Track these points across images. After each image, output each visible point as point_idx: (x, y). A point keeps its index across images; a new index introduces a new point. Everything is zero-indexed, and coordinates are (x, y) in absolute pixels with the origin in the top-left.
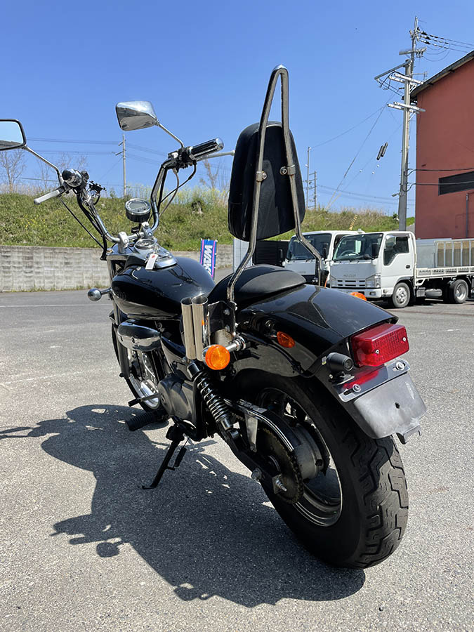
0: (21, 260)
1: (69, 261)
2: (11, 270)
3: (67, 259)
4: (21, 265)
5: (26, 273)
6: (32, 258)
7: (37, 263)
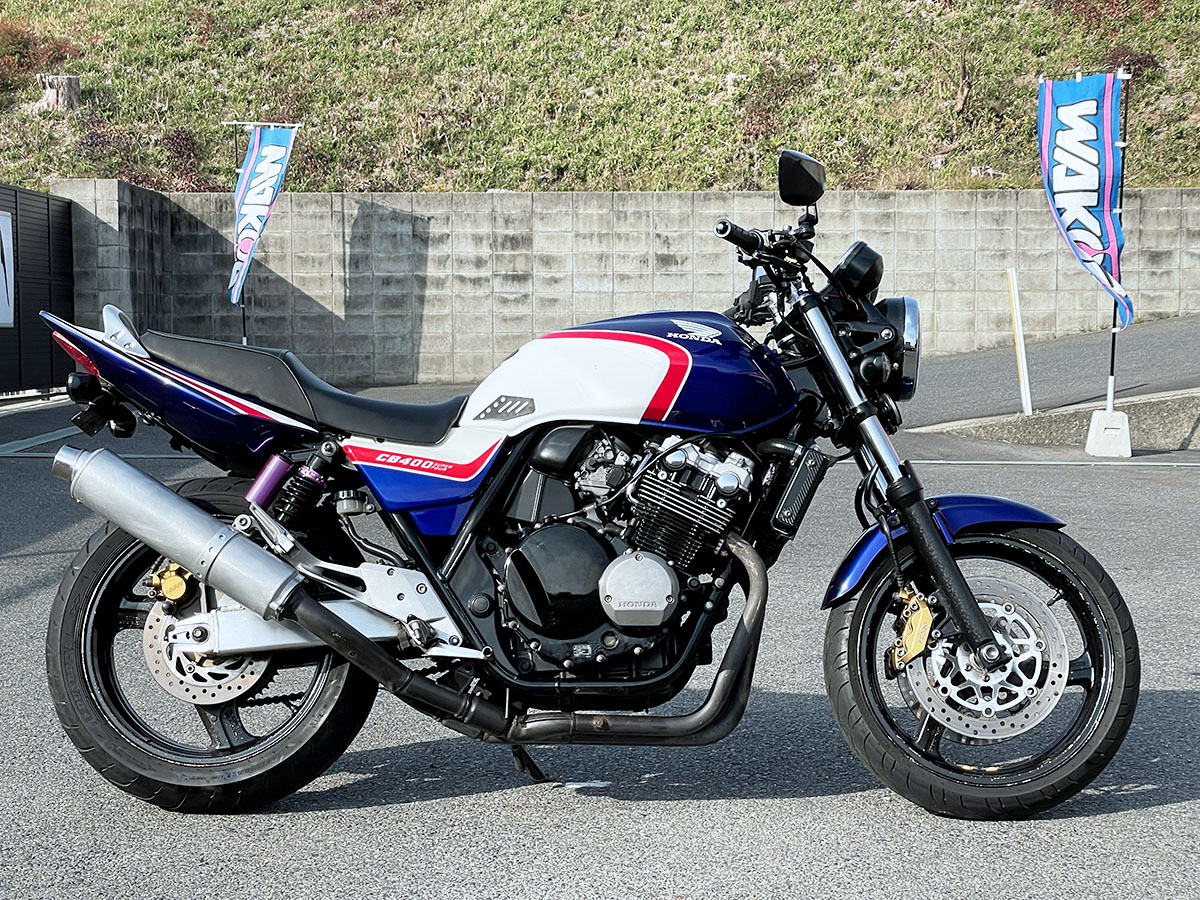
0: (485, 251)
1: (673, 251)
2: (447, 291)
3: (666, 241)
4: (484, 273)
5: (505, 301)
6: (528, 241)
7: (547, 261)
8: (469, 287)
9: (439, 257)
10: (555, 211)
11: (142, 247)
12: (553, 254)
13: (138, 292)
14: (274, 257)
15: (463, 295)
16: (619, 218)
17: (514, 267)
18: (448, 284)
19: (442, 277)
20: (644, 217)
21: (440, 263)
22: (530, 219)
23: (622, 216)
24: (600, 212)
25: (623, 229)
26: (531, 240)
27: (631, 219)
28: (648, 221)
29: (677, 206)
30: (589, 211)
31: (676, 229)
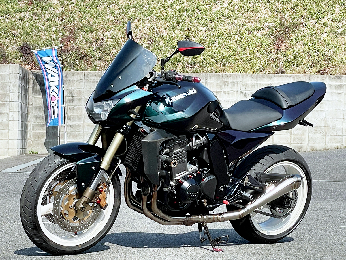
11: (24, 93)
14: (76, 99)
16: (225, 85)
20: (236, 85)
23: (226, 84)
24: (217, 82)
25: (226, 89)
27: (230, 85)
28: (237, 86)
29: (250, 80)
30: (212, 81)
31: (249, 90)
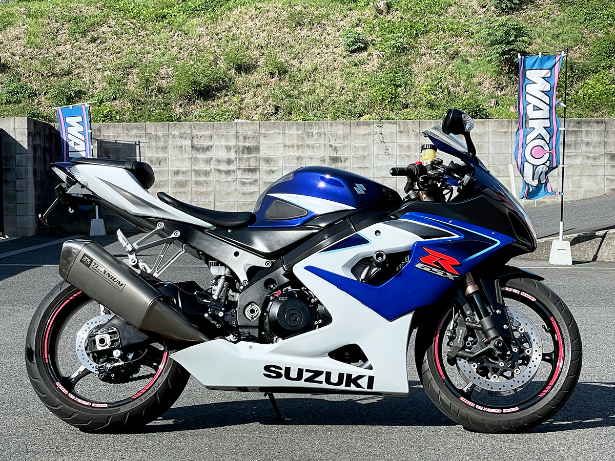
0: (232, 155)
1: (339, 154)
2: (211, 178)
3: (335, 149)
4: (232, 167)
5: (244, 184)
6: (257, 149)
7: (268, 161)
8: (223, 176)
9: (207, 159)
10: (272, 132)
11: (39, 154)
12: (271, 157)
13: (38, 179)
15: (220, 180)
16: (308, 136)
17: (249, 164)
18: (211, 174)
19: (208, 170)
20: (323, 136)
21: (207, 162)
22: (258, 137)
23: (310, 135)
24: (298, 133)
26: (259, 148)
27: (316, 137)
28: (325, 138)
29: (341, 129)
30: (292, 132)
31: (341, 142)
